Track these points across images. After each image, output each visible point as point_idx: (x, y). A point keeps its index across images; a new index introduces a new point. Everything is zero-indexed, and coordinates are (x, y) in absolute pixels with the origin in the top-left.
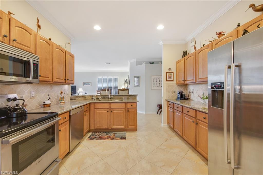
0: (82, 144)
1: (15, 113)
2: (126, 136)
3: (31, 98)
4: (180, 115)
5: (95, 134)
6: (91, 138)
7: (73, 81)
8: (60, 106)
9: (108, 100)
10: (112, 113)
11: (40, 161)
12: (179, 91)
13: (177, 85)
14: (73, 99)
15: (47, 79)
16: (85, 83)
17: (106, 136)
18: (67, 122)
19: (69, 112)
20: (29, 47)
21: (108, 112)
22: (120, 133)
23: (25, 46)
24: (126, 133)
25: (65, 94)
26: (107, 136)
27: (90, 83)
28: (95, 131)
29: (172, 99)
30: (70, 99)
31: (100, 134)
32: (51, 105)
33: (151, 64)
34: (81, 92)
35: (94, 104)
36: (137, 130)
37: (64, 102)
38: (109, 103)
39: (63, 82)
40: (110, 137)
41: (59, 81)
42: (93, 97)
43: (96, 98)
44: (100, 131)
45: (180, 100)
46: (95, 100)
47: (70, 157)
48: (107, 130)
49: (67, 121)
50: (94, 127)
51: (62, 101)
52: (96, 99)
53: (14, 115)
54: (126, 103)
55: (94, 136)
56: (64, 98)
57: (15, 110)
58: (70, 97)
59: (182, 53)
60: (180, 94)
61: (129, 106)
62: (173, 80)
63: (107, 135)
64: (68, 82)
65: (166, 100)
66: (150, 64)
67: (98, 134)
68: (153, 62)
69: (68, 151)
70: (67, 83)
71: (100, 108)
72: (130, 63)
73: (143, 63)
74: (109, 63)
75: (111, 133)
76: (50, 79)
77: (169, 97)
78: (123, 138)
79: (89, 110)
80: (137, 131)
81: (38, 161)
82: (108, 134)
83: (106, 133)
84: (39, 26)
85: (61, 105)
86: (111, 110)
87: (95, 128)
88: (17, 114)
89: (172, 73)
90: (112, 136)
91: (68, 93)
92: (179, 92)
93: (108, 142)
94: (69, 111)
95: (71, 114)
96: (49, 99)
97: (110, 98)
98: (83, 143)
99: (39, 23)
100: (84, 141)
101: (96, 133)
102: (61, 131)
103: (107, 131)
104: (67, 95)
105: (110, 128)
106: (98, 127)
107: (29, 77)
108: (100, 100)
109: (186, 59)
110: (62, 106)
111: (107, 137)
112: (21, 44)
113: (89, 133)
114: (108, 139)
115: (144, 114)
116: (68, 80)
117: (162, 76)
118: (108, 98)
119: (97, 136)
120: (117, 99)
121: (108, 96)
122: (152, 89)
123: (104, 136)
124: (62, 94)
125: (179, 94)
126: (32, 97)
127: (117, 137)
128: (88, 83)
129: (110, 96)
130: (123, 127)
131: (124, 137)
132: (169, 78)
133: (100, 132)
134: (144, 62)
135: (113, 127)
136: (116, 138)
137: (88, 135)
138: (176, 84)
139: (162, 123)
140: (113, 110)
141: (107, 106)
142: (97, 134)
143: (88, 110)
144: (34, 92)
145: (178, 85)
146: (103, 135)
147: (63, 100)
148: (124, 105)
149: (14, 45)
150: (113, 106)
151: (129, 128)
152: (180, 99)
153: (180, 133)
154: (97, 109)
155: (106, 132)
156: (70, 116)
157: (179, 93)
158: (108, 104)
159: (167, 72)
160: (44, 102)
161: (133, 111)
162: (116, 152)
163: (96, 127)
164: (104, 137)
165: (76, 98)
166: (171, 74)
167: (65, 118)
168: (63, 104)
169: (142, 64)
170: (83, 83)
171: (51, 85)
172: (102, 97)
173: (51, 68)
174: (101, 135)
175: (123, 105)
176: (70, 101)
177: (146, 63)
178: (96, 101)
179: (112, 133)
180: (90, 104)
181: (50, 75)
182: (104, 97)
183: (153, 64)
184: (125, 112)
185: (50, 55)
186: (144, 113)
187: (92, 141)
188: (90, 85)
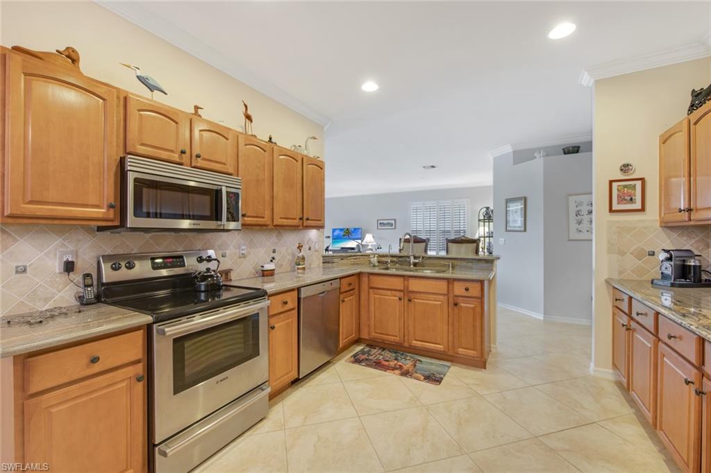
0: (333, 367)
1: (203, 283)
2: (445, 375)
3: (240, 258)
4: (650, 346)
5: (370, 351)
6: (356, 360)
7: (320, 220)
8: (296, 275)
9: (407, 268)
10: (411, 305)
11: (224, 379)
12: (667, 251)
13: (661, 226)
14: (328, 262)
15: (260, 221)
16: (382, 222)
17: (392, 364)
18: (293, 312)
19: (296, 292)
20: (224, 164)
21: (400, 299)
22: (432, 363)
23: (217, 162)
24: (449, 367)
25: (310, 249)
26: (396, 362)
27: (393, 222)
28: (372, 344)
29: (637, 278)
30: (321, 261)
31: (382, 355)
32: (276, 272)
33: (569, 153)
34: (370, 244)
35: (369, 277)
36: (487, 366)
37: (304, 268)
38: (403, 276)
39: (297, 224)
40: (401, 367)
41: (285, 222)
42: (372, 260)
43: (379, 262)
44: (383, 346)
45: (673, 285)
46: (374, 266)
47: (300, 389)
48: (400, 346)
49: (293, 309)
50: (369, 334)
51: (299, 265)
52: (377, 264)
53: (203, 288)
54: (450, 281)
55: (365, 356)
56: (303, 258)
57: (204, 278)
58: (323, 257)
59: (689, 99)
60: (672, 263)
61: (459, 289)
62: (643, 209)
63: (396, 360)
64: (308, 225)
65: (607, 282)
66: (565, 153)
67: (376, 354)
68: (579, 147)
69: (294, 375)
70: (306, 226)
71: (383, 289)
72: (495, 159)
73: (536, 154)
74: (433, 167)
75: (408, 358)
76: (267, 220)
77: (621, 273)
78: (434, 379)
79: (356, 290)
80: (485, 368)
81: (221, 379)
82: (399, 358)
83: (394, 355)
84: (248, 117)
85: (298, 273)
86: (408, 296)
87: (371, 337)
88: (207, 286)
89: (639, 184)
90: (407, 364)
91: (317, 247)
92: (667, 255)
93: (391, 378)
94: (299, 289)
95: (302, 296)
96: (272, 261)
97: (415, 264)
98: (336, 365)
99: (249, 112)
100: (340, 362)
101: (375, 348)
102: (276, 329)
103: (399, 349)
104: (315, 251)
105: (406, 345)
106: (377, 335)
107: (221, 220)
108: (387, 269)
109: (695, 124)
110: (300, 275)
111: (393, 366)
112: (210, 160)
113: (359, 345)
114: (393, 370)
115: (540, 320)
116: (308, 219)
117: (591, 193)
118: (409, 262)
119: (371, 358)
120: (431, 266)
121: (409, 257)
122: (569, 240)
123: (387, 361)
124: (300, 250)
125: (667, 264)
126: (241, 256)
127: (418, 372)
128: (388, 221)
129: (415, 258)
130: (440, 347)
131: (438, 376)
132: (621, 200)
133: (384, 349)
134: (539, 150)
135: (414, 342)
136: (415, 375)
137: (354, 350)
138: (658, 224)
139: (591, 361)
140: (413, 297)
141: (398, 283)
142: (374, 351)
143: (353, 289)
144: (245, 245)
145: (665, 227)
146: (387, 359)
147: (301, 263)
148: (444, 284)
149: (198, 165)
150: (414, 285)
151: (458, 354)
152: (668, 283)
153: (648, 413)
154: (376, 291)
155: (395, 353)
156: (299, 299)
157: (670, 259)
158: (402, 279)
159: (611, 182)
160: (263, 267)
161: (472, 306)
162: (400, 409)
163: (373, 334)
164: (386, 363)
165: (336, 260)
166: (634, 186)
167: (286, 303)
168: (300, 271)
169: (535, 157)
170: (378, 220)
171: (280, 232)
172: (395, 259)
173: (267, 198)
174: (381, 357)
175: (443, 286)
176: (321, 265)
177: (548, 152)
178: (376, 270)
179: (411, 357)
180: (359, 275)
181: (266, 212)
182: (400, 259)
183: (577, 152)
184: (446, 305)
185: (266, 172)
186: (540, 317)
187: (356, 366)
188: (393, 227)
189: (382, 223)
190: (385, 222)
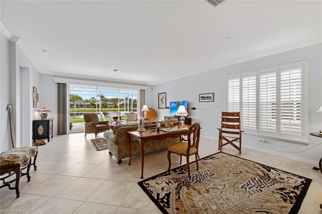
16: (202, 96)
27: (211, 95)
128: (208, 95)
188: (212, 100)
189: (204, 97)
190: (205, 96)
